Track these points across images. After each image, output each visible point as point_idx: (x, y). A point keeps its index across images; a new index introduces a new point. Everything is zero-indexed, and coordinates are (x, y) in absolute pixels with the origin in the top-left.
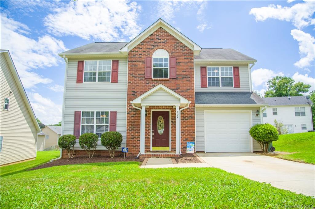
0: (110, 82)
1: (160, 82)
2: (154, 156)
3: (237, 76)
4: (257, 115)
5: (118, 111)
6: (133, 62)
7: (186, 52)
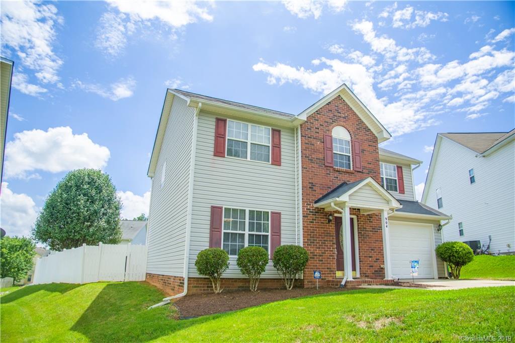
0: (270, 163)
1: (343, 173)
2: (365, 283)
3: (401, 178)
4: (438, 230)
6: (308, 137)
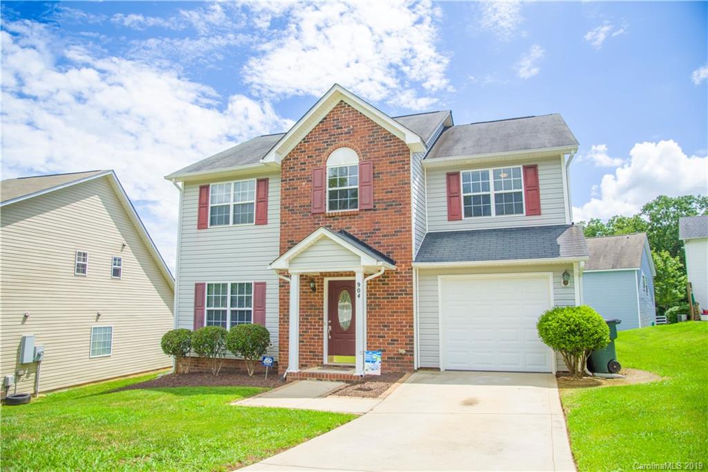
0: (254, 223)
1: (340, 218)
2: (313, 377)
3: (533, 188)
4: (566, 283)
5: (267, 282)
6: (290, 180)
7: (393, 148)
